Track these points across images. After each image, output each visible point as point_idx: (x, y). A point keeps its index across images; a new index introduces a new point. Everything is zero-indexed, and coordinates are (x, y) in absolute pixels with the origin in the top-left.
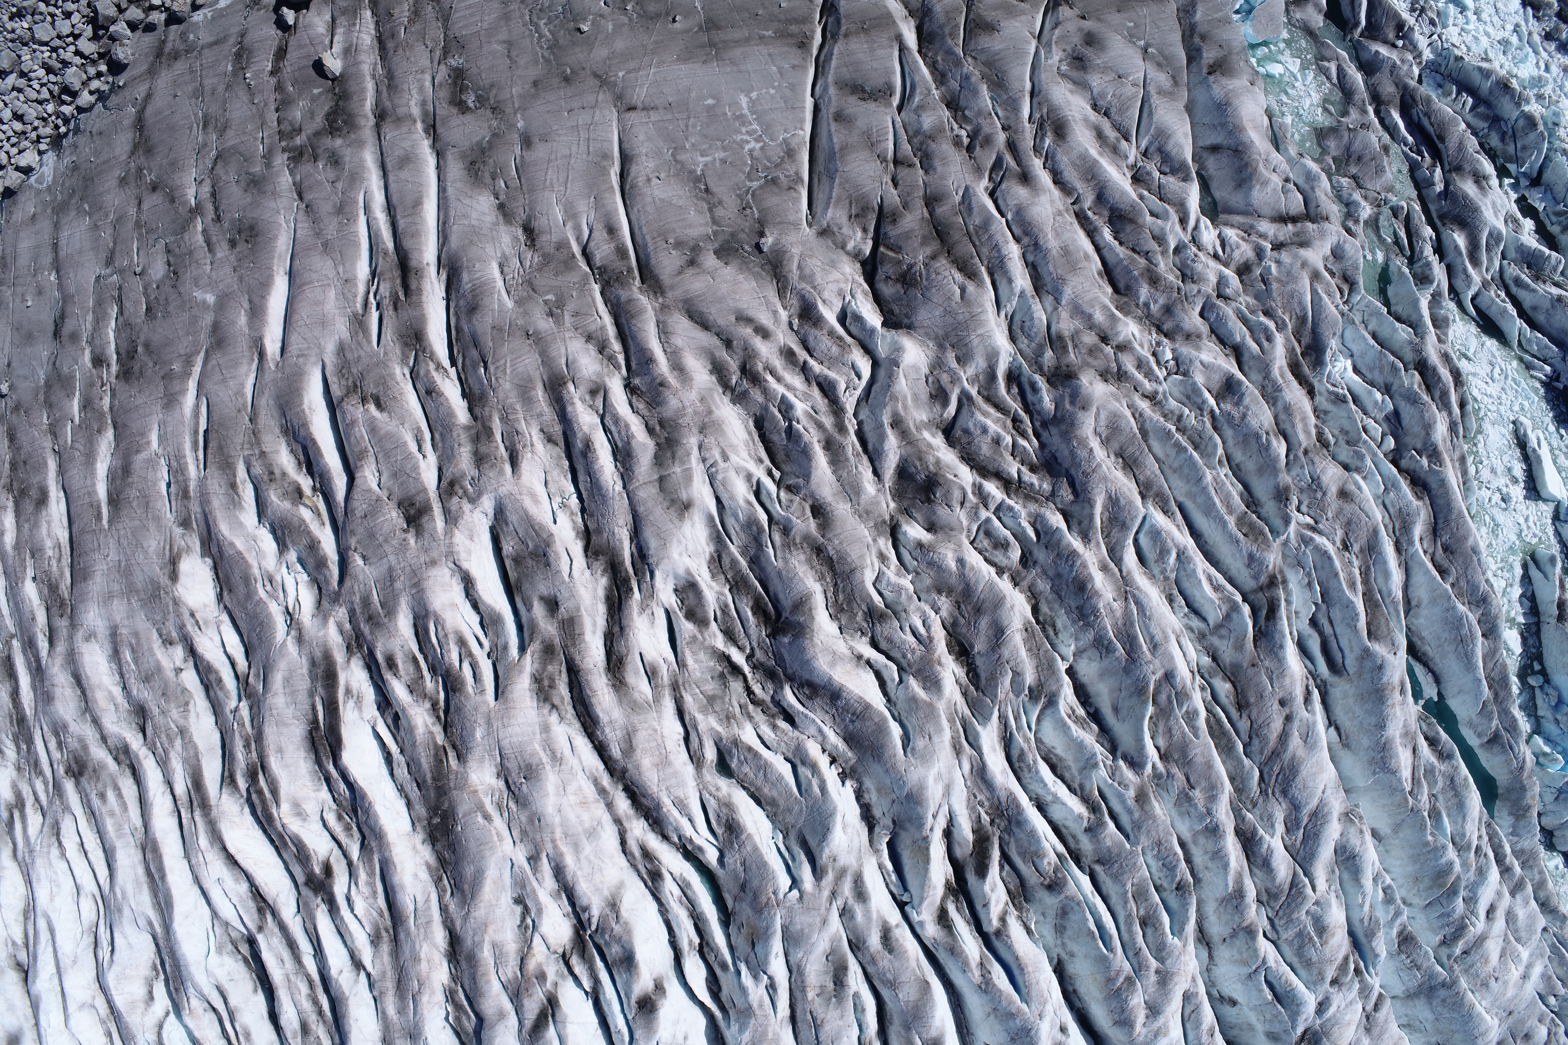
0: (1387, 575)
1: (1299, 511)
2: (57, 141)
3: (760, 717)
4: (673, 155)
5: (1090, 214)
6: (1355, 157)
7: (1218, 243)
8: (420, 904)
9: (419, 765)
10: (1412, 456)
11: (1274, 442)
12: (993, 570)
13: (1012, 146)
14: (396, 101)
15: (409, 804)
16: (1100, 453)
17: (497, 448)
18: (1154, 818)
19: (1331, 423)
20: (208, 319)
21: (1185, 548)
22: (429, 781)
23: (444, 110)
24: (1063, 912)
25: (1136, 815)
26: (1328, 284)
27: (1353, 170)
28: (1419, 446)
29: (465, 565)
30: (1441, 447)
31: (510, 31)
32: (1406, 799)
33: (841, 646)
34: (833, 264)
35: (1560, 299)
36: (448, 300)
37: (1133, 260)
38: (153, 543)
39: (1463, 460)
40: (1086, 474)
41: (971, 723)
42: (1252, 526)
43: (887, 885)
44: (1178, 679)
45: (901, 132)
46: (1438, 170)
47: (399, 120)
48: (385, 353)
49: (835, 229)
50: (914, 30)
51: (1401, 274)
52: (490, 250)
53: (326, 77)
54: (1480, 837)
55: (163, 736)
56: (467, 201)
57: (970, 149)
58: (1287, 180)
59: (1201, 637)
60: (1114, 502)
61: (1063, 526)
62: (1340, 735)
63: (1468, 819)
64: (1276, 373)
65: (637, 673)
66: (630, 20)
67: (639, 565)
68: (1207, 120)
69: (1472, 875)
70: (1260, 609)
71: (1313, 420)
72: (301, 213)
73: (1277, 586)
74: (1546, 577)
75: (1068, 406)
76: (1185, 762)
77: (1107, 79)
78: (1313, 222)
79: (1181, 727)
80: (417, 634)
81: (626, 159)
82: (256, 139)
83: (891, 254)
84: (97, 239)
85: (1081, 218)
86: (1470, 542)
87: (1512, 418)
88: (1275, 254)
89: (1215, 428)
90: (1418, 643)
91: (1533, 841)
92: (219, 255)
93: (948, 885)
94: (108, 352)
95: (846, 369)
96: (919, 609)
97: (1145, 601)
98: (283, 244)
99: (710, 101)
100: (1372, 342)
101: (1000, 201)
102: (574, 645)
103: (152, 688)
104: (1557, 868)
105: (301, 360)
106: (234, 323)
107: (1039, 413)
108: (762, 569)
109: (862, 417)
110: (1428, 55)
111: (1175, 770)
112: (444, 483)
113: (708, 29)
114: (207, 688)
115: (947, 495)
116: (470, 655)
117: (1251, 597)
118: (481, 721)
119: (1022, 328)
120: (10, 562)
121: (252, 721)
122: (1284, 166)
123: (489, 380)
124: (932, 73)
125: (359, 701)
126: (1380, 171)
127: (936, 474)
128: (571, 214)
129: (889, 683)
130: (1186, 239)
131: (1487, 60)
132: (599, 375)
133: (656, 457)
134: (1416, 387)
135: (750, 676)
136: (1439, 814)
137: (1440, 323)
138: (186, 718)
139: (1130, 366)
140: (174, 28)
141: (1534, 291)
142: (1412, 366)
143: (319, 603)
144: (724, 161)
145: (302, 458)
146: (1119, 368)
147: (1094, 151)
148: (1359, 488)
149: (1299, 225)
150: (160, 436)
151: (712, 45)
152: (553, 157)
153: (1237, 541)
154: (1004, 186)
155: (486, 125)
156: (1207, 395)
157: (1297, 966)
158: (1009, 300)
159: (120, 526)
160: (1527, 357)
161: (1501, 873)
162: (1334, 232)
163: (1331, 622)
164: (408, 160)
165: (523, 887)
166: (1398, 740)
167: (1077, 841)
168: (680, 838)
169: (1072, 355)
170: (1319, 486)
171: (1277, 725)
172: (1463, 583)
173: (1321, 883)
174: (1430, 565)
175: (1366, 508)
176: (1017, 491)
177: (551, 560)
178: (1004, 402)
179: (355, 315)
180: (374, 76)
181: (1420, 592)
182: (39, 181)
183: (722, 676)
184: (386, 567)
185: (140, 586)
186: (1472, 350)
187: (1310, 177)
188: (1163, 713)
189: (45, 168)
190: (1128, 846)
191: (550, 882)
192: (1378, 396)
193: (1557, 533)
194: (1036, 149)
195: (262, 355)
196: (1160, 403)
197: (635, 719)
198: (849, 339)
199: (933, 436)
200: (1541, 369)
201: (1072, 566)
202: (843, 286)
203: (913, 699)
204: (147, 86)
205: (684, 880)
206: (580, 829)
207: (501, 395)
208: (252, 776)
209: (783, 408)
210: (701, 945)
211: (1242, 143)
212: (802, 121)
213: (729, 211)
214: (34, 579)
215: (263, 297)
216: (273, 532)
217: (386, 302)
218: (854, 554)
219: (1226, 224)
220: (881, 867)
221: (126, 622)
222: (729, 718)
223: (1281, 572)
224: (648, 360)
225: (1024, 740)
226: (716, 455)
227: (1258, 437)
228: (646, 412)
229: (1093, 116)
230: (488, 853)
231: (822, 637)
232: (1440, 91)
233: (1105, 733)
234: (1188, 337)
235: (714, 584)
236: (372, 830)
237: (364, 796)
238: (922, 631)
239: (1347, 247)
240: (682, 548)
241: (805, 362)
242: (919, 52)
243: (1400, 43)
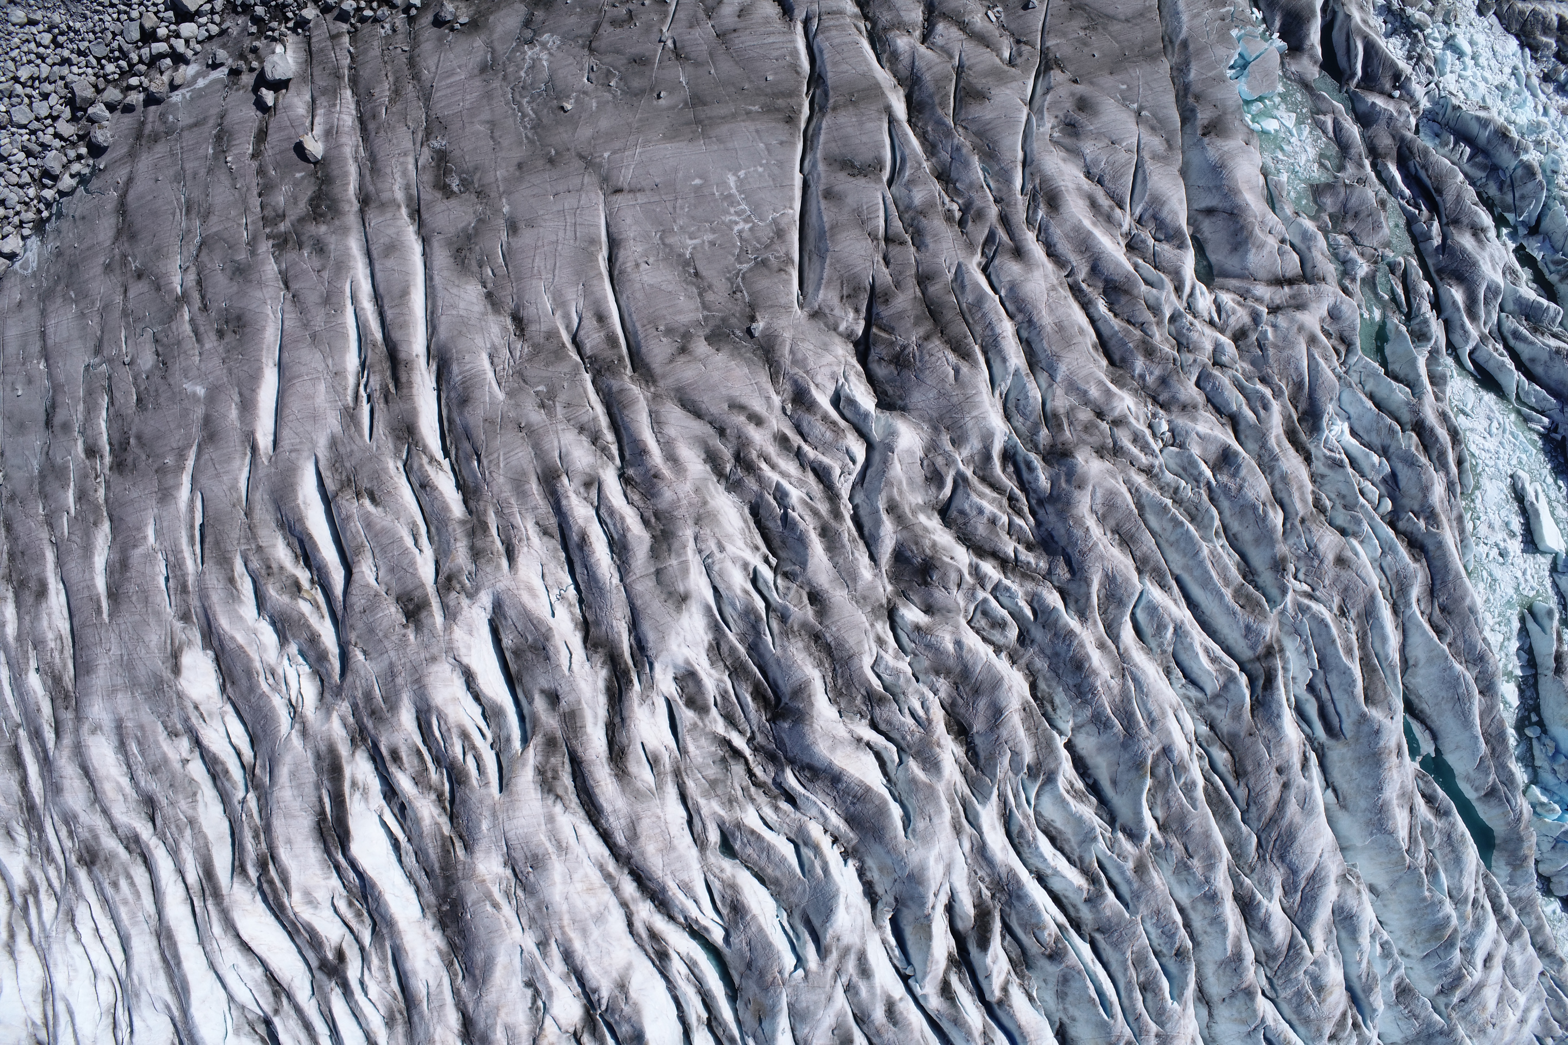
0: (1384, 639)
1: (1296, 578)
2: (40, 226)
3: (761, 799)
4: (661, 238)
5: (1084, 286)
6: (1351, 213)
7: (1213, 309)
8: (433, 988)
9: (427, 855)
10: (1410, 518)
11: (1271, 513)
12: (990, 650)
13: (1004, 219)
14: (379, 185)
15: (418, 891)
16: (1096, 530)
17: (493, 542)
18: (1153, 888)
19: (1328, 487)
20: (199, 412)
21: (1182, 622)
22: (438, 871)
23: (428, 195)
24: (1065, 980)
25: (1136, 886)
26: (1325, 348)
27: (1350, 226)
28: (1416, 508)
29: (465, 660)
30: (1438, 509)
31: (492, 110)
32: (1403, 858)
33: (841, 731)
34: (826, 347)
35: (1558, 351)
36: (439, 390)
37: (1128, 332)
38: (154, 638)
39: (1460, 519)
40: (1082, 553)
41: (971, 802)
42: (1249, 597)
43: (891, 959)
44: (1176, 753)
45: (892, 208)
46: (1436, 224)
47: (383, 206)
48: (378, 447)
49: (827, 311)
50: (903, 99)
51: (1399, 332)
52: (479, 340)
53: (307, 161)
54: (1477, 890)
55: (173, 827)
56: (454, 291)
57: (962, 223)
58: (1283, 241)
59: (1199, 706)
60: (1110, 580)
61: (1060, 605)
62: (1337, 797)
63: (1465, 873)
64: (1272, 442)
65: (639, 762)
66: (614, 96)
67: (638, 657)
68: (1201, 183)
69: (1469, 927)
70: (1257, 678)
71: (1309, 487)
72: (288, 303)
73: (1274, 656)
74: (1544, 630)
75: (1064, 485)
76: (1184, 832)
77: (1100, 145)
78: (1310, 282)
79: (1179, 799)
80: (420, 727)
81: (614, 244)
82: (239, 225)
83: (883, 335)
84: (84, 327)
85: (1075, 290)
86: (1468, 602)
87: (1510, 472)
88: (1271, 317)
89: (1212, 500)
90: (1416, 701)
91: (1531, 888)
92: (207, 346)
93: (950, 956)
94: (100, 443)
95: (840, 455)
96: (917, 691)
97: (1142, 678)
98: (271, 335)
99: (697, 181)
100: (1370, 404)
101: (993, 277)
102: (576, 737)
103: (160, 780)
104: (1554, 912)
105: (294, 455)
106: (225, 417)
107: (1035, 491)
108: (761, 656)
109: (857, 501)
110: (1425, 104)
111: (1173, 840)
112: (442, 578)
113: (694, 105)
114: (214, 777)
115: (944, 578)
116: (474, 748)
117: (1249, 666)
118: (486, 813)
119: (1017, 406)
120: (13, 653)
121: (260, 812)
122: (1280, 227)
123: (483, 474)
124: (922, 144)
125: (365, 792)
126: (1377, 227)
127: (932, 558)
128: (560, 303)
129: (889, 764)
130: (1181, 306)
131: (1485, 108)
132: (593, 467)
133: (652, 549)
134: (1413, 449)
135: (750, 759)
136: (1436, 871)
137: (1437, 380)
138: (194, 809)
139: (1126, 442)
140: (152, 108)
141: (1532, 343)
142: (1409, 427)
143: (322, 694)
144: (712, 244)
145: (299, 551)
146: (1115, 444)
147: (1087, 223)
148: (1356, 554)
149: (1295, 287)
150: (156, 531)
151: (698, 122)
152: (540, 243)
153: (1234, 613)
154: (996, 262)
155: (471, 210)
156: (1204, 467)
157: (1296, 1022)
158: (1004, 379)
159: (121, 621)
160: (1525, 410)
161: (1498, 922)
162: (1331, 292)
163: (1328, 687)
164: (393, 248)
165: (533, 971)
166: (1395, 802)
167: (1077, 910)
168: (686, 918)
169: (1068, 433)
170: (1316, 554)
171: (1274, 793)
172: (1460, 643)
173: (1319, 944)
174: (1427, 626)
175: (1363, 574)
176: (1013, 569)
177: (551, 654)
178: (1000, 481)
179: (346, 408)
180: (356, 159)
181: (1418, 652)
182: (24, 267)
183: (723, 760)
184: (387, 662)
185: (143, 680)
186: (1470, 406)
187: (1306, 237)
188: (1162, 785)
189: (29, 254)
190: (1127, 915)
191: (559, 966)
192: (1375, 458)
193: (1555, 585)
194: (1029, 222)
195: (254, 449)
196: (1156, 475)
197: (639, 807)
198: (842, 423)
199: (929, 518)
200: (1540, 422)
201: (1069, 645)
202: (836, 368)
203: (913, 781)
204: (128, 169)
205: (691, 959)
206: (587, 915)
207: (495, 489)
208: (262, 866)
209: (778, 495)
210: (709, 1019)
211: (1238, 207)
212: (791, 199)
213: (719, 295)
214: (38, 670)
215: (253, 391)
216: (273, 623)
217: (377, 395)
218: (851, 640)
219: (1222, 288)
220: (884, 942)
221: (131, 716)
222: (731, 801)
223: (1278, 641)
224: (642, 452)
225: (1024, 816)
226: (712, 545)
227: (1254, 508)
228: (640, 504)
229: (1086, 184)
230: (497, 941)
231: (821, 723)
232: (1437, 141)
233: (1104, 805)
234: (1184, 408)
235: (713, 672)
236: (383, 917)
237: (373, 886)
238: (921, 712)
239: (1344, 307)
240: (681, 639)
241: (799, 448)
242: (909, 121)
243: (1397, 93)
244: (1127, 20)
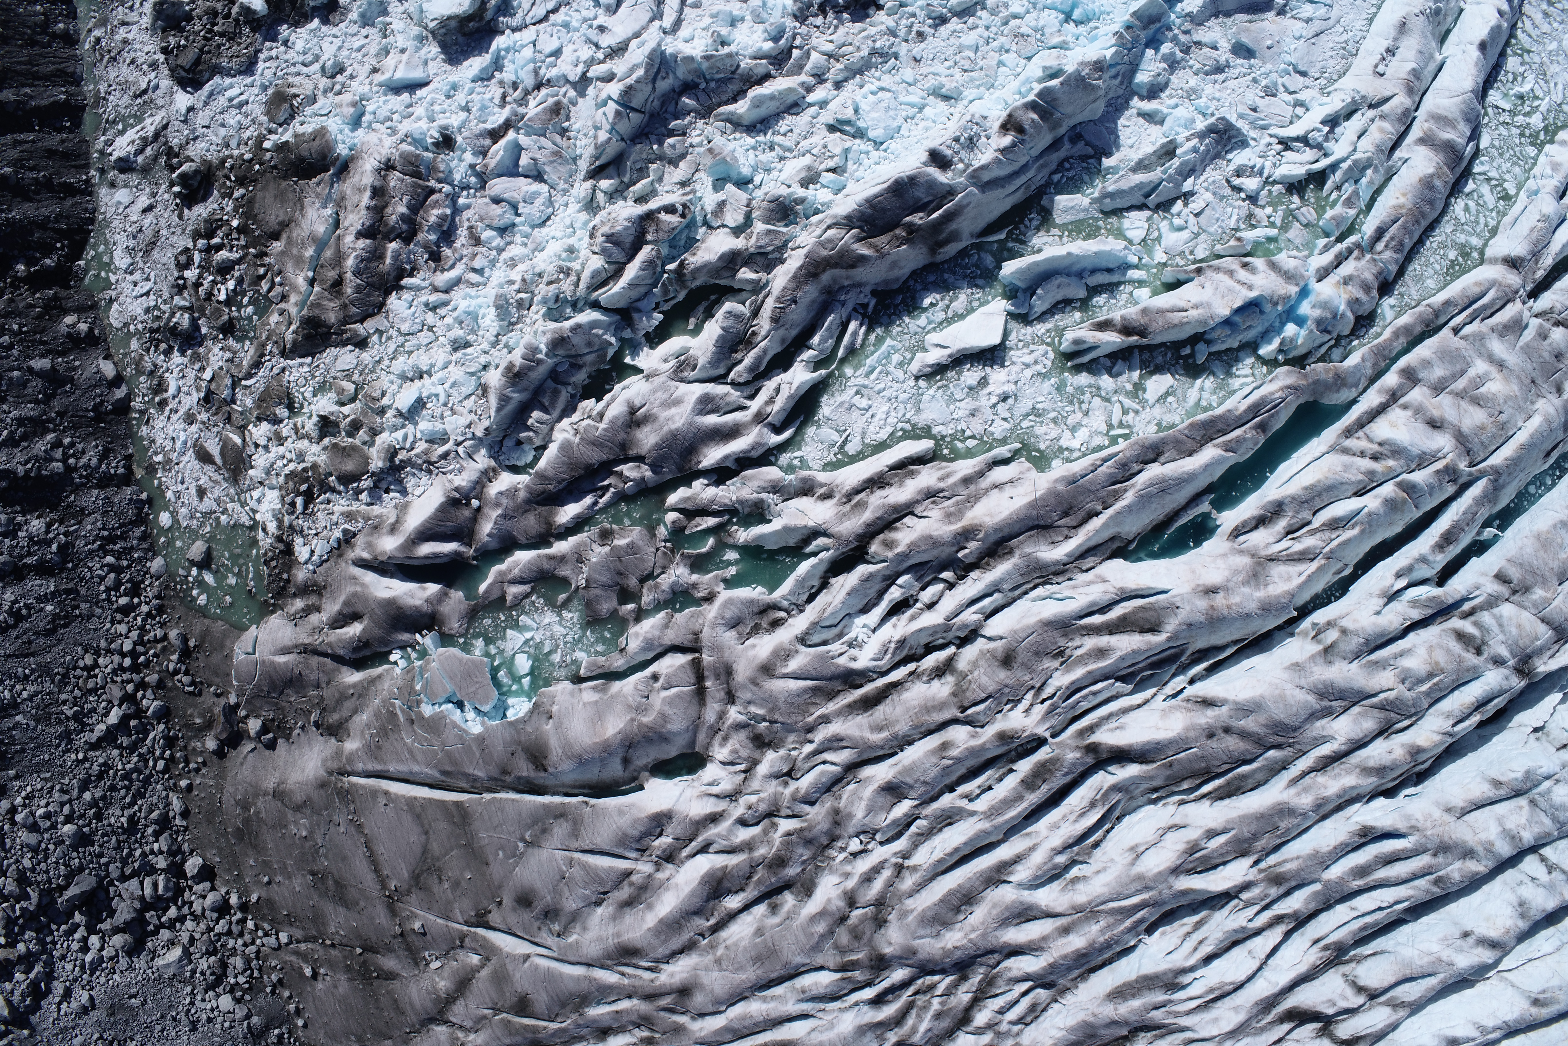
5: (712, 921)
6: (618, 579)
10: (965, 556)
18: (1299, 870)
27: (632, 582)
28: (955, 549)
30: (956, 527)
37: (759, 882)
68: (596, 770)
77: (567, 893)
78: (701, 647)
79: (1221, 846)
85: (717, 929)
86: (1061, 487)
88: (740, 704)
89: (932, 801)
110: (483, 461)
111: (1259, 844)
131: (485, 392)
139: (870, 892)
146: (872, 905)
149: (706, 673)
156: (899, 811)
169: (860, 956)
170: (997, 691)
172: (1103, 493)
175: (1023, 634)
211: (622, 743)
229: (608, 908)
234: (837, 824)
239: (728, 615)
243: (475, 503)
244: (426, 833)
